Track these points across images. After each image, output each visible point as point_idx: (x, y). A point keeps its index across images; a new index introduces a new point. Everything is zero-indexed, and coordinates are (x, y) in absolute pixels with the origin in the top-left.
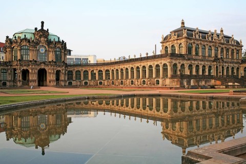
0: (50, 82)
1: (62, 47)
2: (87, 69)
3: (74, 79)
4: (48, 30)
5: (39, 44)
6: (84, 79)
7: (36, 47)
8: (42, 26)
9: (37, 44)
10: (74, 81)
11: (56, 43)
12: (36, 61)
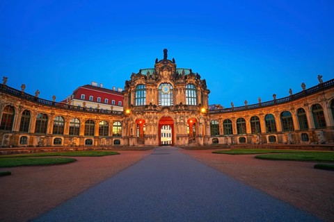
0: (178, 139)
1: (197, 82)
2: (243, 116)
3: (222, 133)
4: (173, 60)
5: (160, 80)
6: (238, 133)
7: (156, 86)
8: (166, 55)
9: (157, 80)
10: (221, 136)
11: (186, 77)
12: (155, 106)
